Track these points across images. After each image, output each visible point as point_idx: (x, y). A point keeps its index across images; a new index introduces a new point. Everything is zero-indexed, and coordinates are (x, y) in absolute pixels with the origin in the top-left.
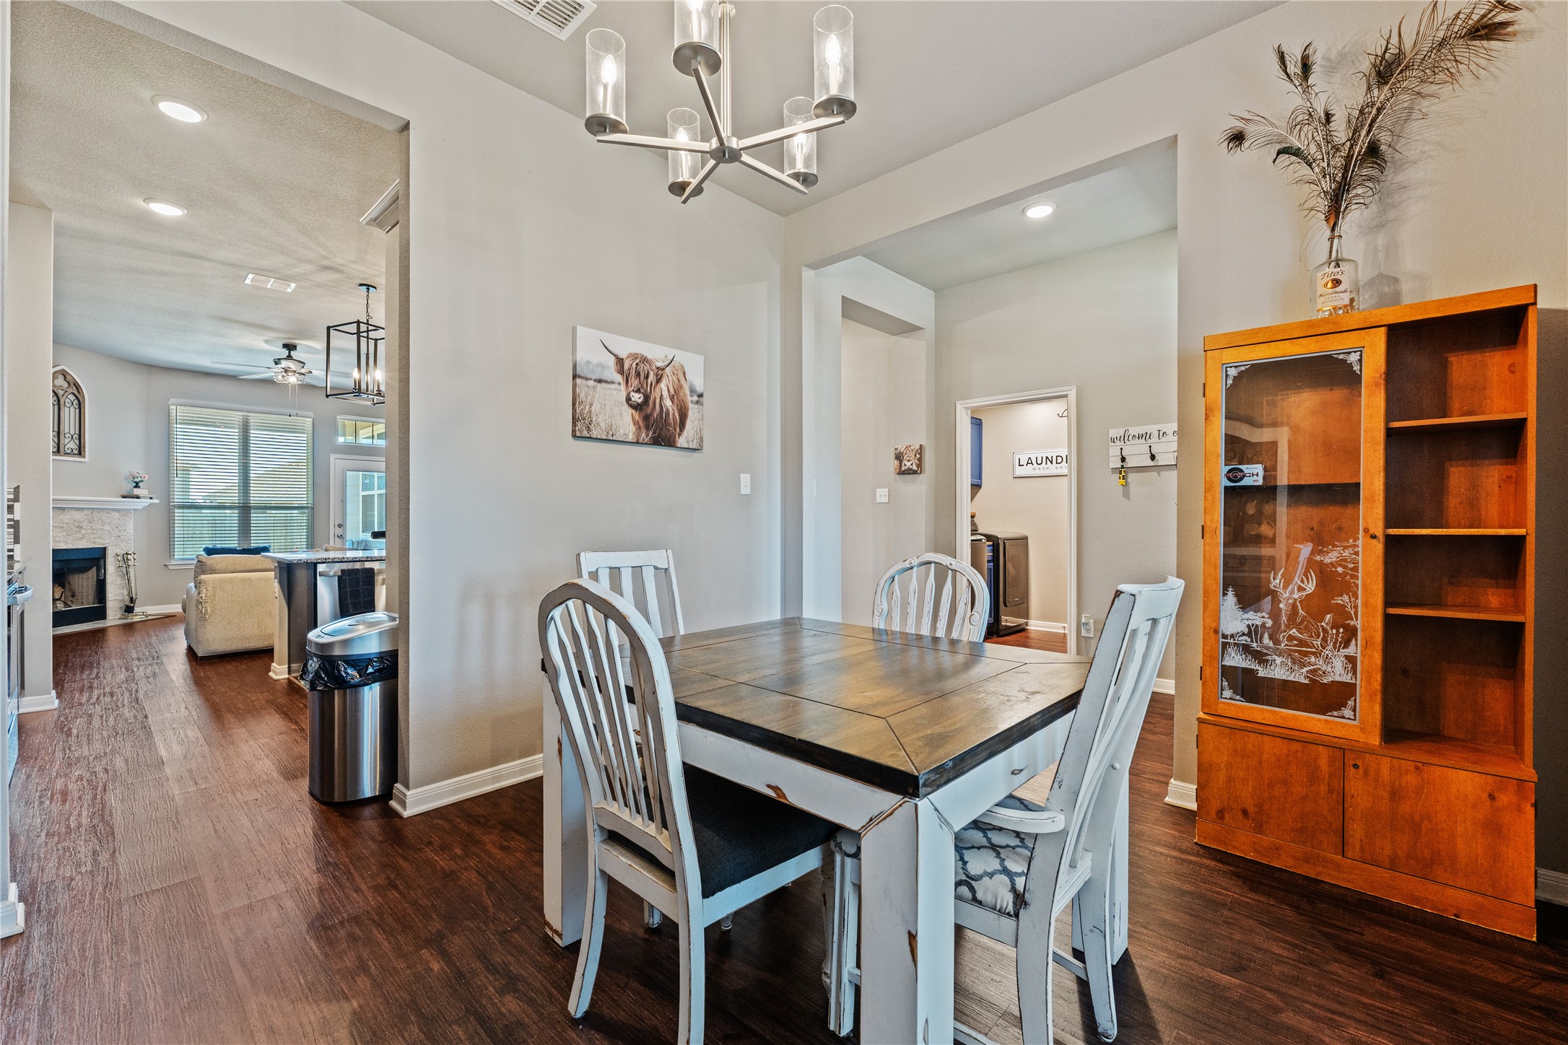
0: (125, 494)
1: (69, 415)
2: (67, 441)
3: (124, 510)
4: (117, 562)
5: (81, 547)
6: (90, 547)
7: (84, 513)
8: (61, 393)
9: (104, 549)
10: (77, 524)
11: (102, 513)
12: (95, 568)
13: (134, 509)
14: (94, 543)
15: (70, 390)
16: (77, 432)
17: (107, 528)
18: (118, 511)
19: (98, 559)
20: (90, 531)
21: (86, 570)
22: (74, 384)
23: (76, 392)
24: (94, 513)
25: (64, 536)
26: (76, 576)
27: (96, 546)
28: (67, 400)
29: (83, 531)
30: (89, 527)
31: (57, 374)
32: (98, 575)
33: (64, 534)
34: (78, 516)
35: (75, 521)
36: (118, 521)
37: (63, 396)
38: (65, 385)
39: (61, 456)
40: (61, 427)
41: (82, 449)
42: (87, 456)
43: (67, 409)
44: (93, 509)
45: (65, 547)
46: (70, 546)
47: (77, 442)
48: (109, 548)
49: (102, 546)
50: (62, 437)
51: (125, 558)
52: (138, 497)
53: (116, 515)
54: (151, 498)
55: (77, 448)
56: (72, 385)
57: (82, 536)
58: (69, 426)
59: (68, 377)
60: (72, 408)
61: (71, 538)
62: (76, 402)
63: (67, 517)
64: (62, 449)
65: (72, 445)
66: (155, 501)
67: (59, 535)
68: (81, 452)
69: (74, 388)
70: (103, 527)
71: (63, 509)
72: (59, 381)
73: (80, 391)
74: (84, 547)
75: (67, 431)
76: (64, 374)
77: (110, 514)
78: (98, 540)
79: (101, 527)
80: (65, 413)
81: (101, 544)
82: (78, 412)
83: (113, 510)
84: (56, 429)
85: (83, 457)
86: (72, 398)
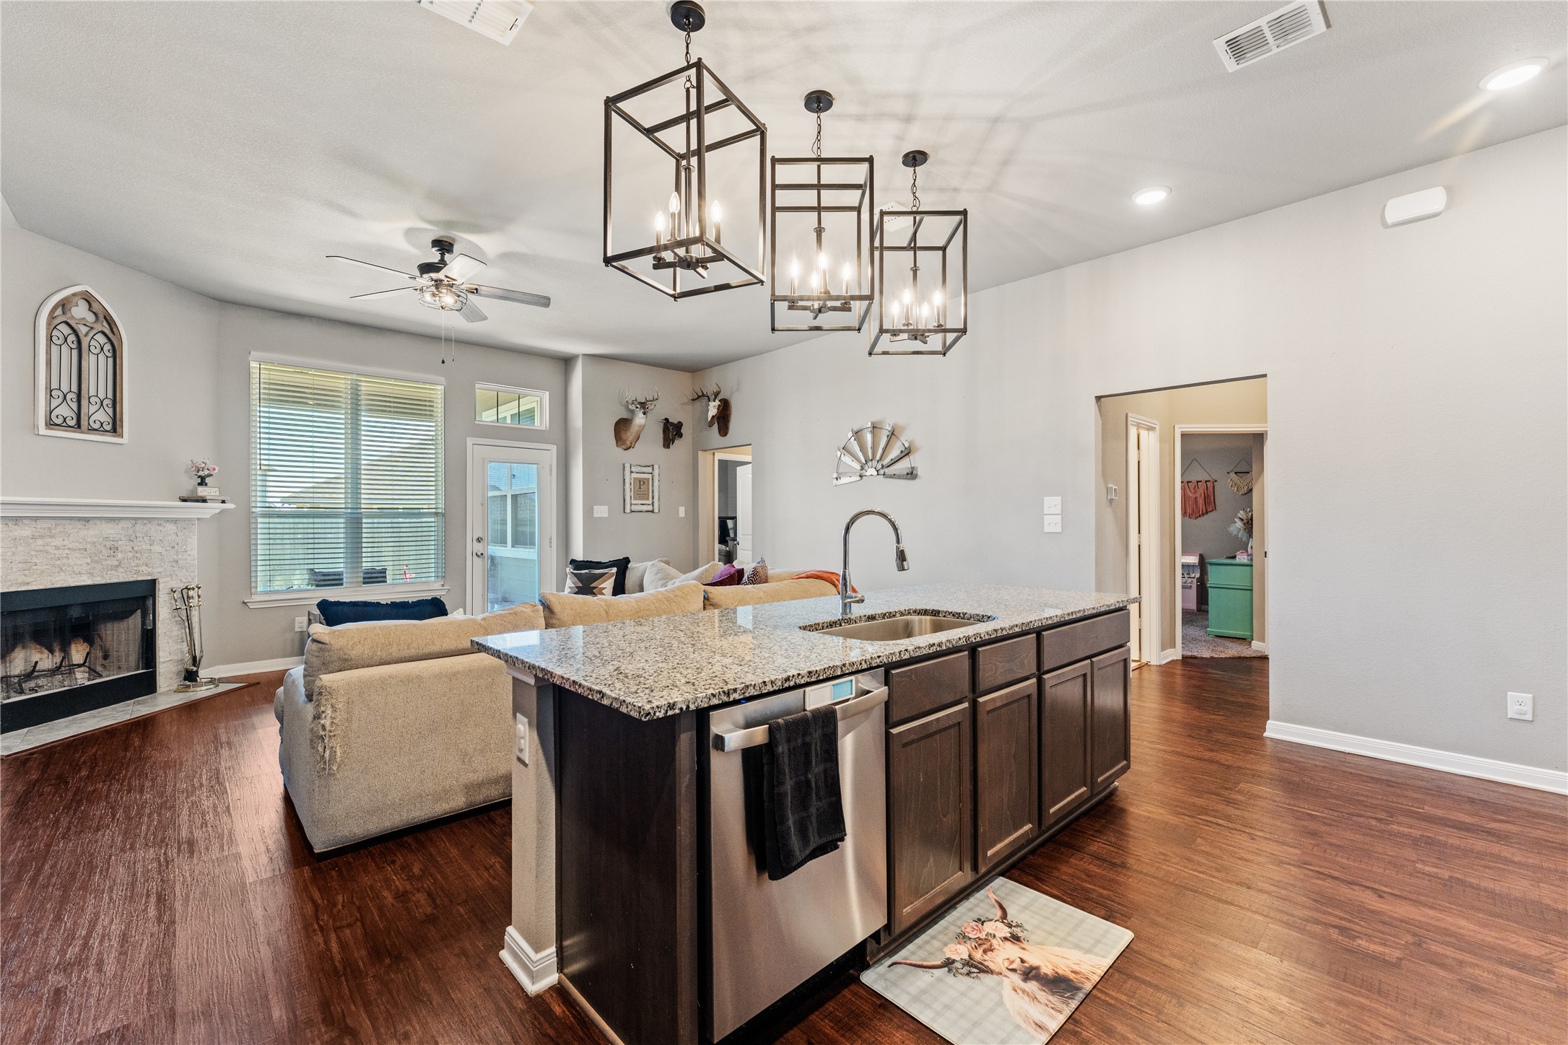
0: (184, 495)
1: (97, 367)
2: (92, 409)
3: (184, 520)
4: (173, 601)
5: (115, 580)
6: (131, 579)
7: (120, 525)
8: (83, 330)
9: (153, 582)
10: (109, 544)
11: (148, 526)
12: (138, 613)
13: (199, 519)
14: (137, 572)
15: (98, 327)
16: (110, 396)
17: (157, 548)
18: (175, 521)
19: (144, 598)
20: (130, 555)
21: (123, 616)
22: (105, 318)
23: (107, 331)
24: (138, 525)
25: (88, 564)
26: (109, 625)
27: (140, 578)
28: (93, 343)
29: (120, 556)
30: (129, 548)
31: (76, 299)
32: (143, 623)
33: (89, 560)
34: (110, 530)
35: (106, 539)
36: (174, 537)
37: (86, 335)
38: (91, 318)
39: (83, 432)
40: (84, 386)
41: (118, 422)
42: (126, 435)
43: (93, 358)
44: (136, 518)
45: (89, 582)
46: (97, 580)
47: (110, 411)
48: (159, 581)
49: (150, 578)
50: (84, 402)
51: (185, 595)
52: (204, 501)
53: (171, 528)
54: (223, 502)
55: (111, 422)
56: (101, 318)
57: (117, 563)
58: (97, 384)
59: (95, 305)
60: (101, 357)
61: (98, 567)
62: (107, 347)
63: (93, 533)
64: (84, 423)
65: (101, 417)
66: (229, 506)
67: (79, 562)
68: (115, 428)
69: (105, 324)
70: (152, 547)
71: (87, 520)
72: (80, 311)
73: (115, 329)
74: (122, 580)
75: (92, 392)
76: (88, 299)
77: (161, 528)
78: (144, 568)
79: (149, 547)
80: (90, 362)
81: (149, 574)
82: (110, 361)
83: (167, 520)
84: (74, 389)
85: (121, 436)
86: (101, 339)
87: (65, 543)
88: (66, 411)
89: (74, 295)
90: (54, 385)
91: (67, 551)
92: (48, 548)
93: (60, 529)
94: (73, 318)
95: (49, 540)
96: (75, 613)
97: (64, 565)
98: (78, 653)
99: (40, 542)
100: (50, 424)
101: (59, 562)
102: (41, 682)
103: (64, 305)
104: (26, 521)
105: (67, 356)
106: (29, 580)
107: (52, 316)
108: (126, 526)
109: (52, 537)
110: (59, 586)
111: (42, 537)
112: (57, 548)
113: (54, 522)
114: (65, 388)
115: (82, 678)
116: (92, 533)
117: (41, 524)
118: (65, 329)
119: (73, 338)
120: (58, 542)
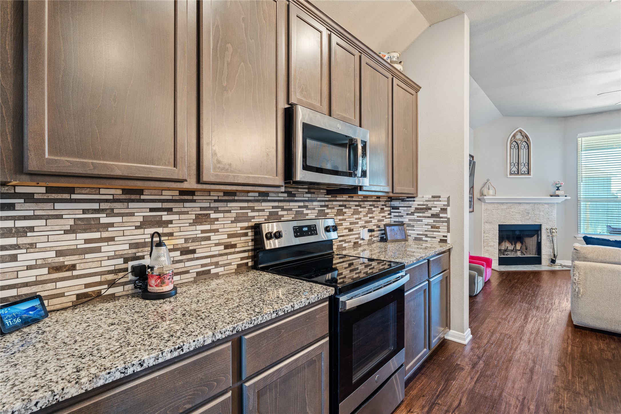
0: (552, 194)
1: (523, 153)
2: (522, 167)
3: (551, 203)
4: (547, 233)
6: (533, 224)
7: (530, 205)
8: (519, 142)
9: (540, 225)
10: (527, 211)
11: (539, 205)
12: (536, 236)
13: (557, 203)
14: (535, 221)
15: (524, 140)
16: (527, 162)
17: (542, 213)
18: (548, 204)
19: (538, 231)
20: (533, 215)
21: (532, 236)
22: (525, 136)
23: (526, 141)
24: (535, 205)
25: (521, 217)
26: (527, 239)
27: (536, 224)
28: (522, 145)
29: (530, 215)
30: (533, 213)
32: (537, 240)
33: (521, 216)
34: (527, 207)
35: (526, 210)
36: (548, 209)
38: (521, 137)
39: (519, 175)
40: (520, 160)
41: (529, 170)
42: (532, 174)
43: (522, 150)
44: (535, 203)
45: (521, 224)
46: (524, 223)
47: (527, 167)
48: (543, 225)
49: (539, 224)
50: (520, 165)
51: (551, 231)
52: (559, 196)
53: (546, 206)
54: (566, 196)
55: (527, 170)
57: (529, 218)
58: (523, 159)
59: (523, 133)
60: (525, 149)
61: (523, 219)
62: (526, 146)
64: (520, 172)
65: (524, 169)
66: (568, 198)
67: (518, 217)
68: (528, 173)
69: (526, 138)
70: (540, 213)
71: (520, 203)
72: (519, 136)
73: (528, 139)
74: (530, 224)
75: (522, 162)
76: (521, 132)
77: (543, 206)
78: (537, 220)
79: (539, 213)
80: (521, 152)
81: (539, 222)
82: (527, 150)
83: (545, 203)
84: (517, 162)
85: (530, 175)
86: (524, 144)
87: (515, 210)
88: (515, 169)
89: (517, 132)
90: (512, 162)
91: (515, 213)
92: (510, 212)
93: (513, 206)
94: (516, 139)
95: (510, 210)
96: (517, 233)
97: (514, 217)
98: (518, 246)
99: (508, 210)
100: (511, 174)
101: (513, 217)
102: (509, 253)
103: (514, 136)
104: (505, 204)
105: (515, 151)
106: (505, 221)
107: (511, 141)
108: (531, 205)
109: (511, 208)
110: (513, 224)
111: (509, 208)
112: (512, 212)
113: (512, 204)
114: (514, 162)
115: (519, 254)
116: (522, 208)
117: (509, 205)
118: (514, 143)
119: (516, 145)
120: (512, 210)
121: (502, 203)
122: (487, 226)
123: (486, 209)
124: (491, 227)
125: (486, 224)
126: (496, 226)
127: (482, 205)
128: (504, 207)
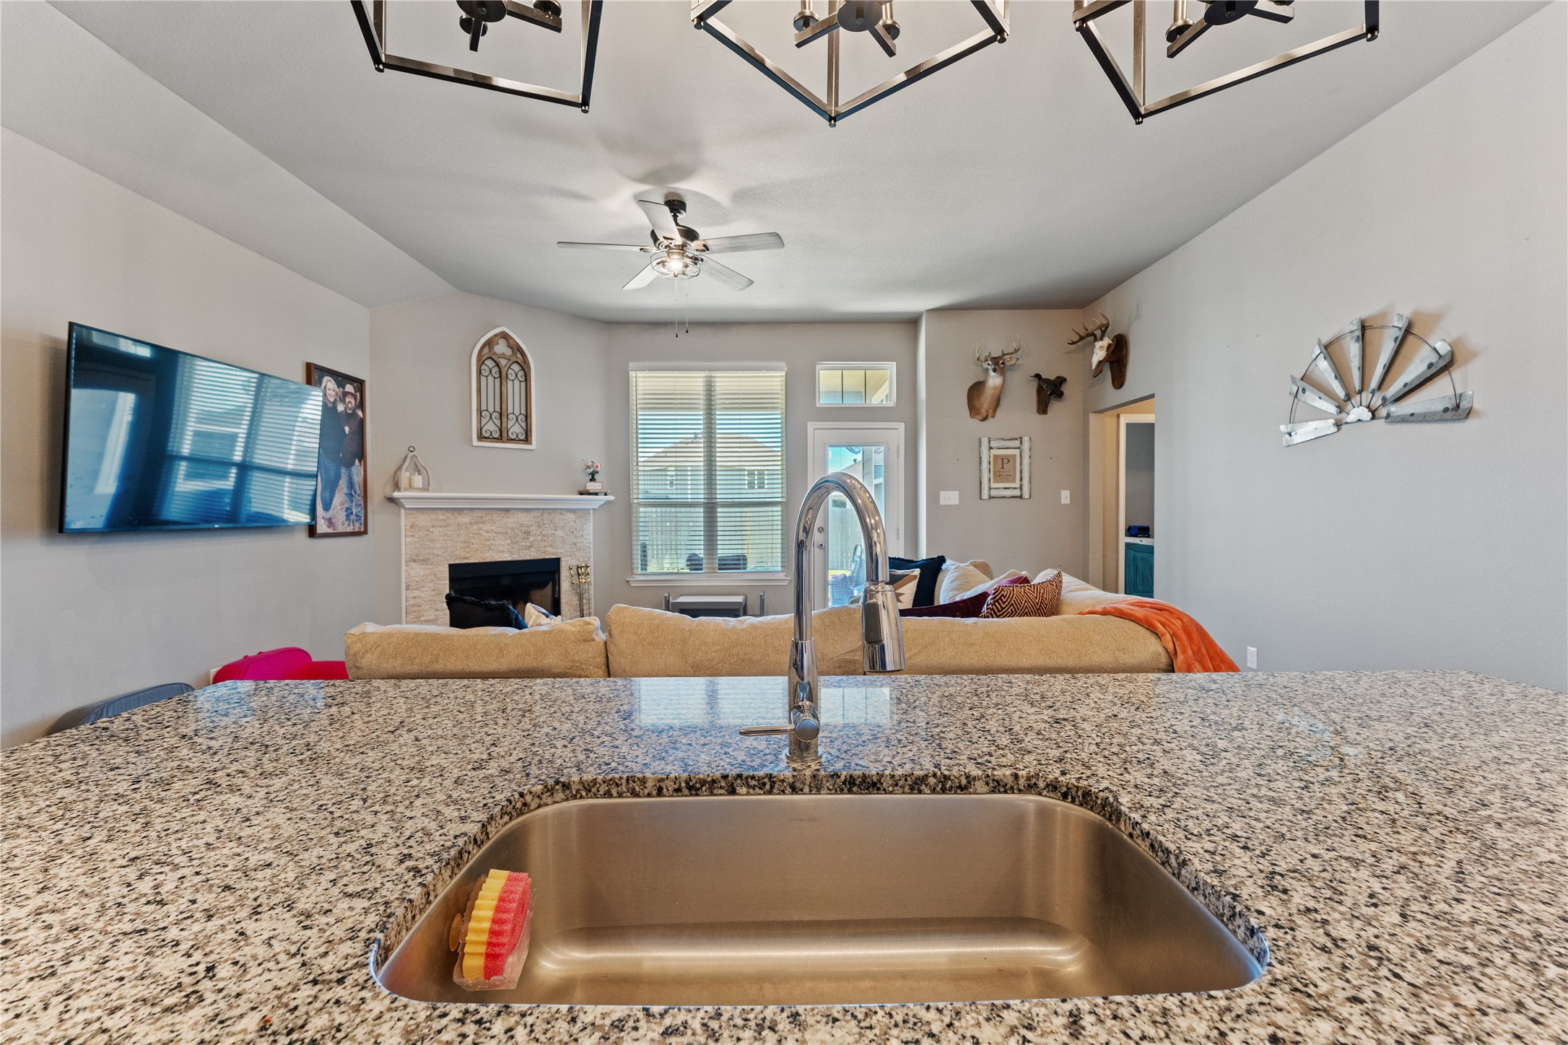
0: (581, 489)
1: (514, 389)
2: (511, 423)
3: (581, 510)
5: (529, 558)
6: (540, 558)
7: (532, 515)
8: (503, 362)
9: (557, 561)
10: (523, 529)
11: (553, 515)
12: (551, 584)
14: (545, 552)
15: (514, 359)
16: (523, 412)
17: (560, 533)
18: (573, 511)
19: (551, 573)
20: (539, 538)
21: (541, 584)
22: (518, 351)
23: (521, 362)
24: (545, 515)
25: (509, 545)
27: (548, 557)
28: (510, 371)
29: (532, 538)
30: (538, 533)
31: (497, 339)
32: (553, 593)
33: (509, 542)
34: (525, 518)
35: (521, 525)
36: (573, 524)
37: (505, 365)
38: (509, 352)
39: (504, 443)
40: (504, 406)
41: (529, 434)
42: (535, 442)
43: (510, 383)
44: (543, 509)
45: (509, 559)
46: (516, 557)
47: (524, 425)
48: (562, 559)
49: (555, 557)
50: (504, 419)
51: (580, 571)
52: (594, 494)
53: (571, 516)
54: (605, 494)
55: (523, 432)
56: (515, 350)
57: (529, 544)
58: (514, 405)
59: (511, 341)
60: (516, 381)
61: (516, 547)
62: (522, 373)
64: (504, 434)
65: (516, 429)
67: (503, 543)
68: (527, 440)
69: (519, 355)
70: (556, 533)
71: (507, 510)
72: (501, 348)
73: (525, 360)
74: (533, 558)
75: (510, 410)
76: (504, 336)
77: (562, 516)
78: (550, 549)
79: (553, 532)
80: (508, 385)
81: (553, 554)
82: (523, 384)
83: (570, 510)
84: (498, 409)
85: (530, 443)
86: (516, 367)
87: (493, 528)
88: (491, 427)
89: (496, 334)
90: (484, 407)
91: (494, 535)
92: (483, 533)
93: (489, 517)
94: (495, 354)
95: (481, 526)
96: (505, 581)
97: (492, 545)
99: (475, 527)
100: (481, 437)
101: (488, 543)
103: (490, 344)
104: (465, 511)
105: (491, 384)
107: (481, 354)
108: (536, 515)
109: (484, 523)
110: (488, 560)
111: (477, 523)
112: (487, 532)
113: (483, 512)
114: (491, 410)
116: (511, 521)
117: (476, 514)
118: (490, 363)
119: (496, 369)
120: (487, 527)
121: (460, 510)
122: (418, 570)
123: (412, 527)
124: (427, 572)
125: (412, 564)
126: (441, 568)
127: (400, 515)
128: (465, 519)
